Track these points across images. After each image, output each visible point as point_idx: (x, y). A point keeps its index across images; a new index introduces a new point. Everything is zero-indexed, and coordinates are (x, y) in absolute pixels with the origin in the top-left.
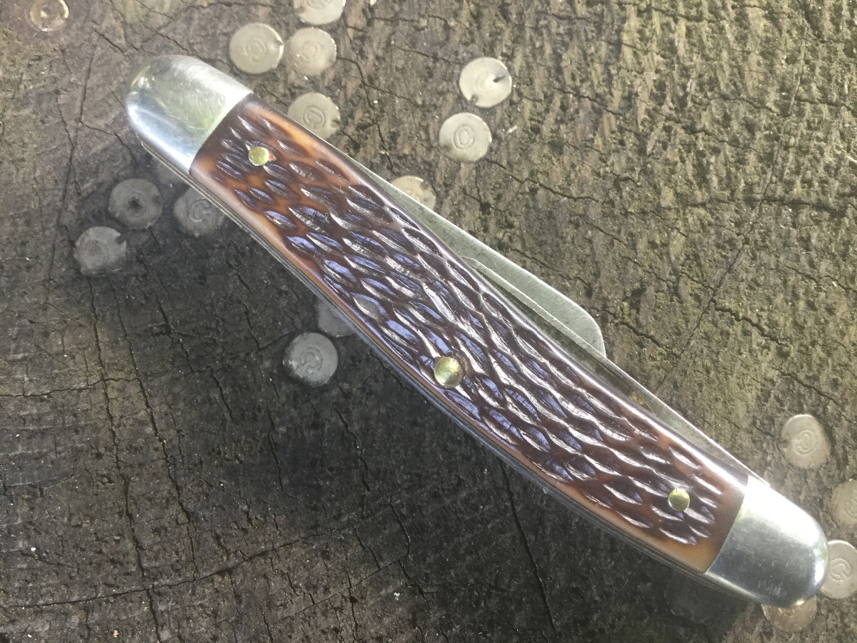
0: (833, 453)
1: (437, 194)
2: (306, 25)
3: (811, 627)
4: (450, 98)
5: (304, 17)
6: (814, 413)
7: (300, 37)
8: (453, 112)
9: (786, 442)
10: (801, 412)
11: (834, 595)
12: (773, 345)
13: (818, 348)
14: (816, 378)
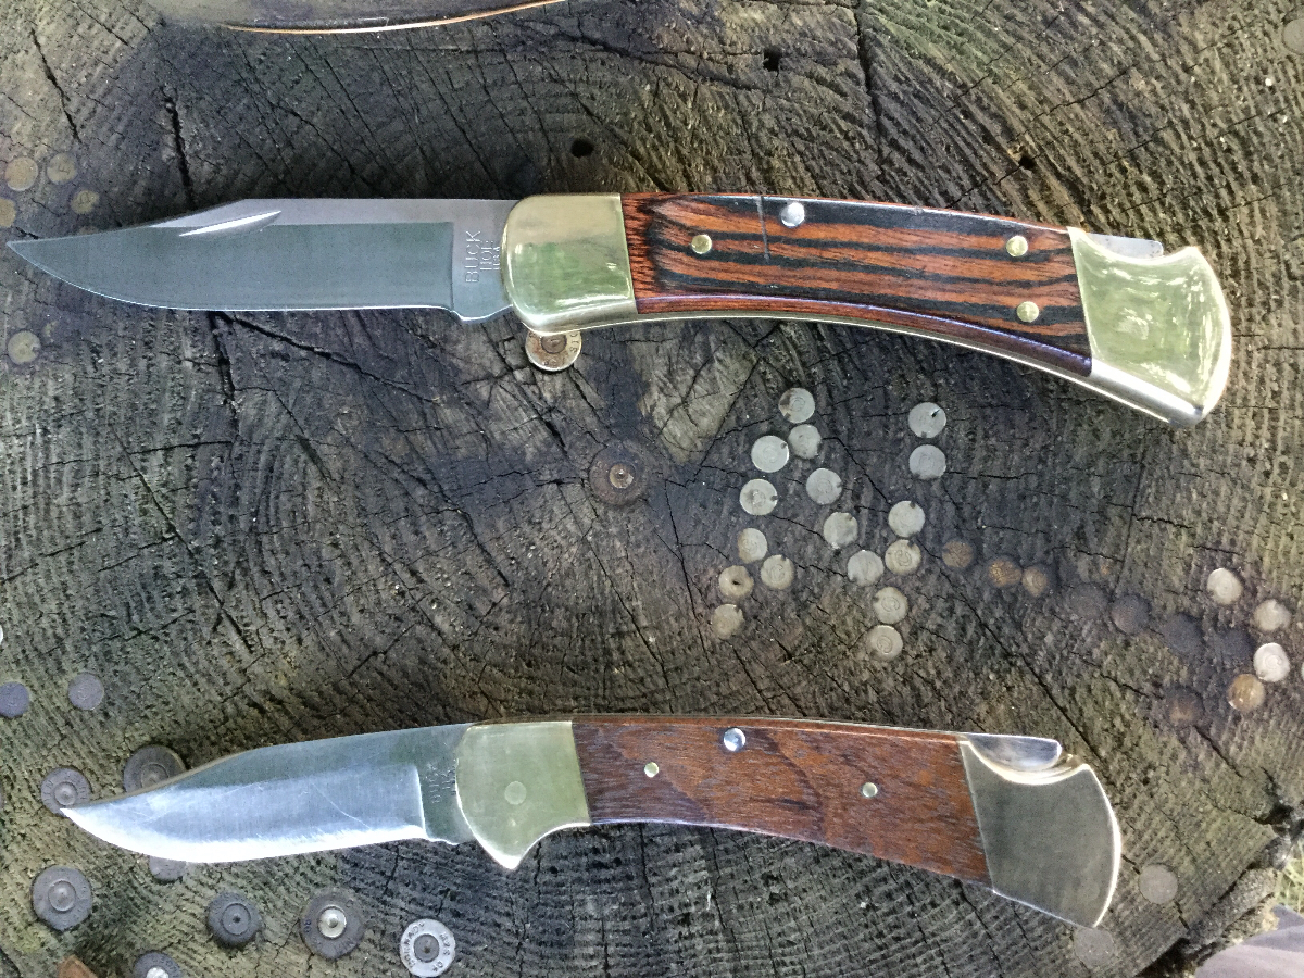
0: (1246, 588)
1: (922, 506)
2: (796, 425)
3: (1266, 704)
4: (907, 440)
5: (793, 421)
6: (1225, 566)
7: (794, 435)
8: (913, 448)
9: (1212, 593)
10: (1216, 568)
11: (1275, 680)
12: (1183, 531)
13: (1216, 522)
14: (1219, 543)
